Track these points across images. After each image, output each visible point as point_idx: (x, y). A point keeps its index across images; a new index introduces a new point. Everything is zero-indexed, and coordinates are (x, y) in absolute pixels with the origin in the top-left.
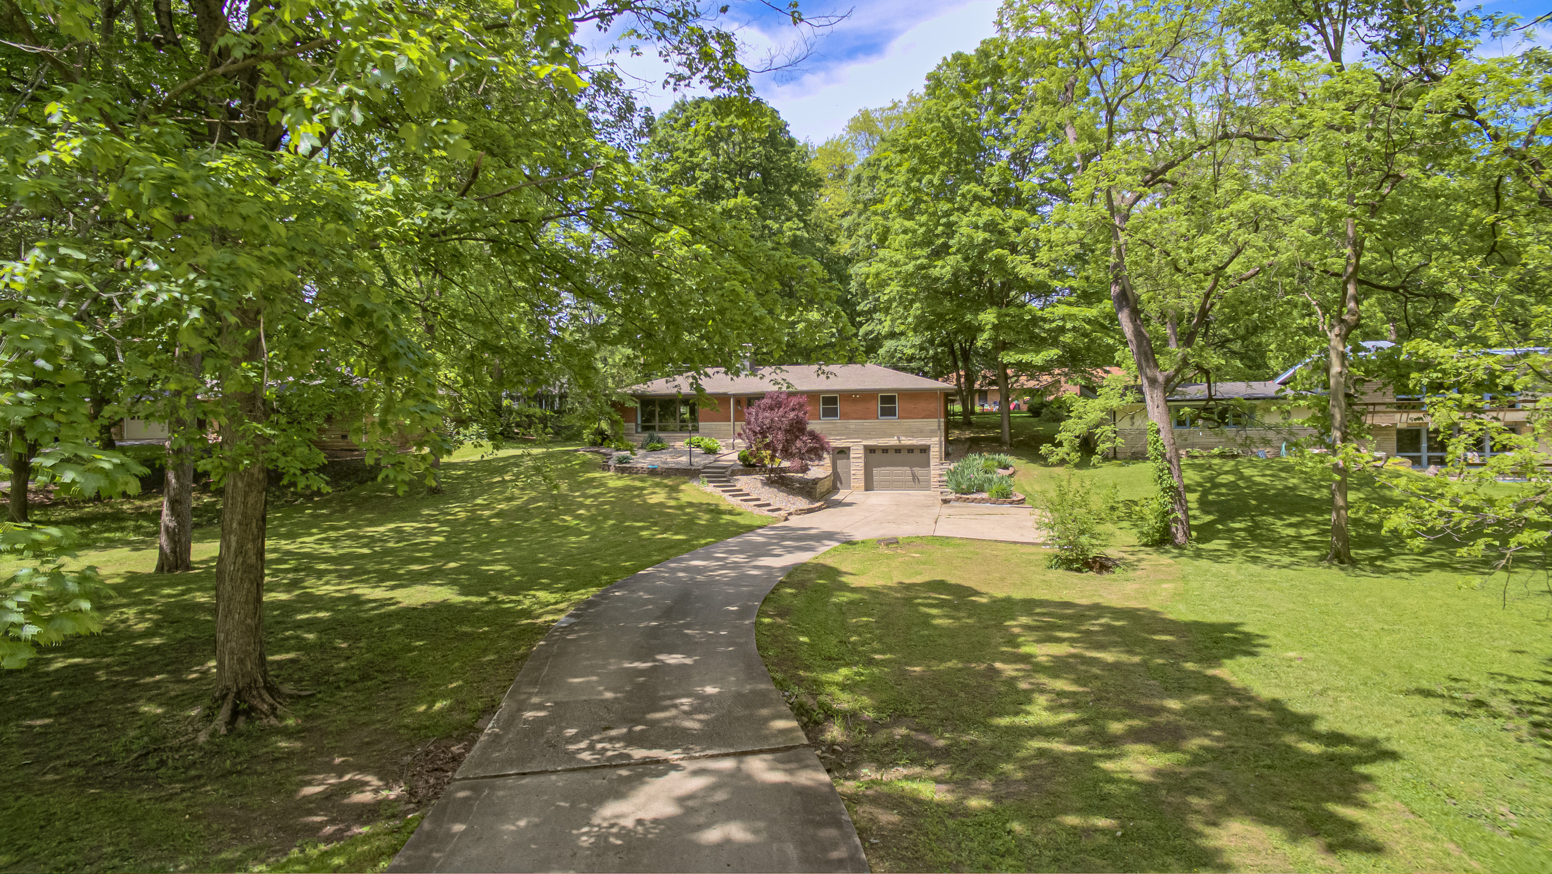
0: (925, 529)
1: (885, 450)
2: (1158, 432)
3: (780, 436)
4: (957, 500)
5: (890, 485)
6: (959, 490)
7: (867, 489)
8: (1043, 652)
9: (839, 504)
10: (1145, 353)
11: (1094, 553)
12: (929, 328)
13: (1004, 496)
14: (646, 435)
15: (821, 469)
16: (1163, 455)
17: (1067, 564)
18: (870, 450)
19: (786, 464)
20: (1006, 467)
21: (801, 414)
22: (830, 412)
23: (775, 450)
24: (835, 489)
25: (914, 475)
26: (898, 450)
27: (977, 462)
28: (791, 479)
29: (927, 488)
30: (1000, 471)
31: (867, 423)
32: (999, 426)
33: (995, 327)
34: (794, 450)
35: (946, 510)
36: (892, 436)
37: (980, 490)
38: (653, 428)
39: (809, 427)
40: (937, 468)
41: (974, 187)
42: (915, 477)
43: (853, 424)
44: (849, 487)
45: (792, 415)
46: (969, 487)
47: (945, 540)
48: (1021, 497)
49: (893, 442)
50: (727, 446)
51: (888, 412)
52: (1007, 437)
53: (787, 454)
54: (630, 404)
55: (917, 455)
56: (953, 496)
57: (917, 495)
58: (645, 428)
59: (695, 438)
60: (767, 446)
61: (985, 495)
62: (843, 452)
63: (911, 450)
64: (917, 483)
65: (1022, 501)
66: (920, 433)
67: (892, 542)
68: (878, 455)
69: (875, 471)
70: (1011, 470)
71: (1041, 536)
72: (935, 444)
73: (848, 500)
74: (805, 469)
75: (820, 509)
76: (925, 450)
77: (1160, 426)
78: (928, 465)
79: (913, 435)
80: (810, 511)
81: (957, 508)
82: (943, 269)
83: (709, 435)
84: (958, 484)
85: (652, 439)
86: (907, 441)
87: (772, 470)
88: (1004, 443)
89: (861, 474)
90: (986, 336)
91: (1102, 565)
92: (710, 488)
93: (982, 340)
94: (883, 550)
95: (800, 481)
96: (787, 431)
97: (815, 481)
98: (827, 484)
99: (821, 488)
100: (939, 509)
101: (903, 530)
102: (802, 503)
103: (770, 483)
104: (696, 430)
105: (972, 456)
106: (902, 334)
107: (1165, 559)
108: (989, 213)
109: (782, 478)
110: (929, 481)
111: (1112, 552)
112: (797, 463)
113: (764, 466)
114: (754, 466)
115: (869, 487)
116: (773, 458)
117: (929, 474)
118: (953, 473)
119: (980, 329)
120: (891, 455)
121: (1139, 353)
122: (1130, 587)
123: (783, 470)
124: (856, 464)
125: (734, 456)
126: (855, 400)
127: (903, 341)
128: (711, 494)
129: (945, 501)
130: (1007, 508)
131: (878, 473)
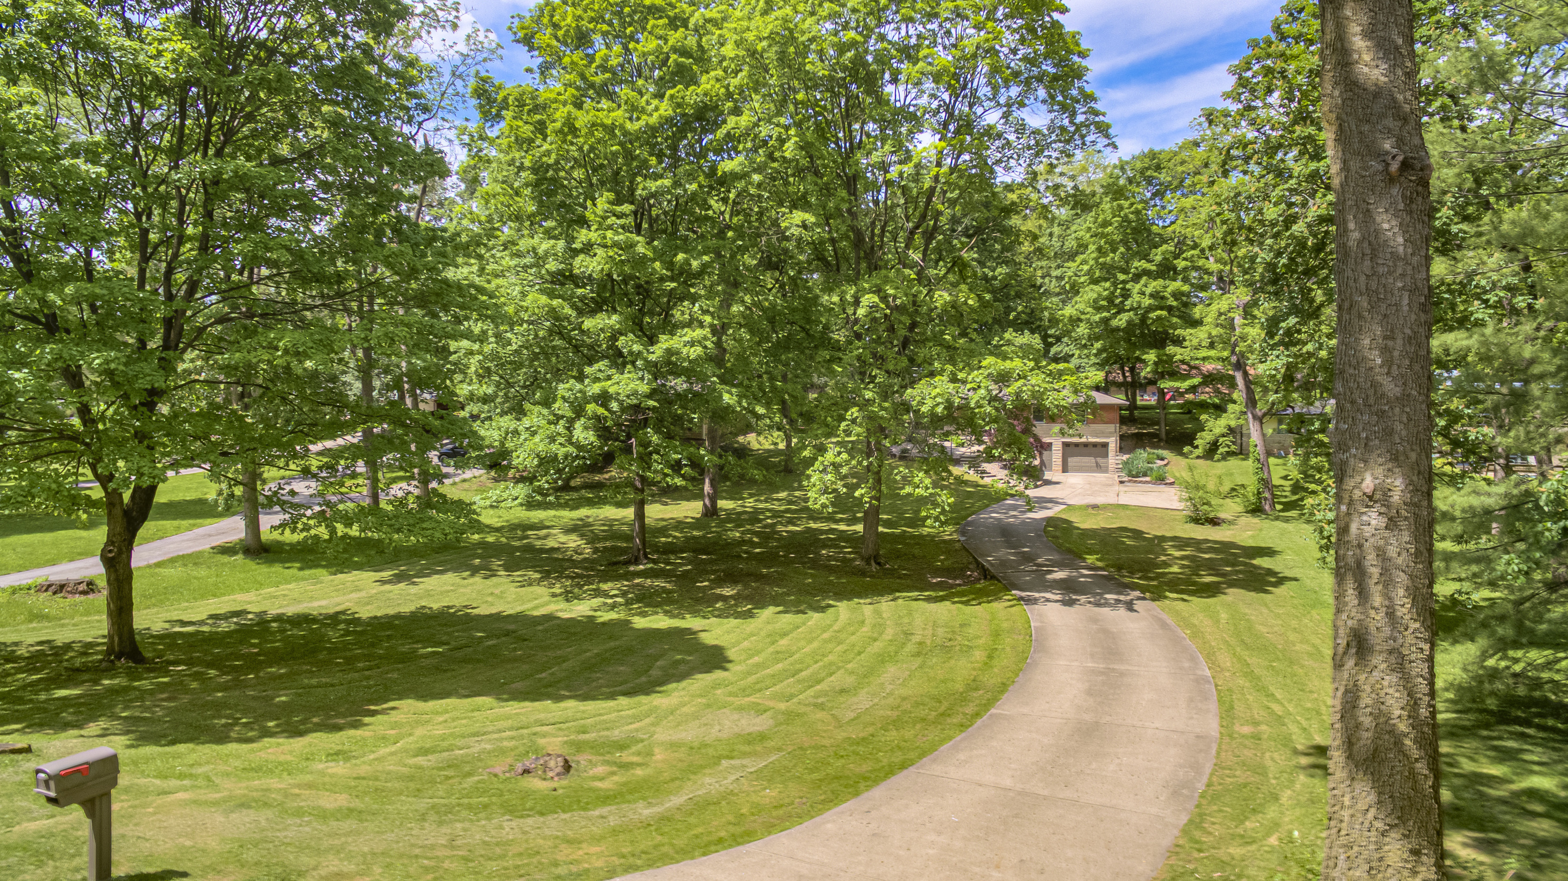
0: (1111, 499)
1: (1077, 445)
2: (1256, 446)
4: (1130, 481)
5: (1080, 469)
6: (1130, 474)
8: (1177, 554)
9: (1051, 482)
10: (1251, 398)
11: (1212, 515)
13: (1161, 480)
16: (1259, 460)
17: (1196, 520)
18: (1066, 445)
20: (1163, 459)
24: (1043, 472)
25: (1097, 463)
26: (1086, 445)
27: (1142, 455)
29: (1106, 471)
30: (1158, 461)
32: (1158, 423)
33: (1156, 363)
35: (1122, 488)
36: (1082, 435)
37: (1145, 475)
40: (1114, 459)
41: (1144, 264)
42: (1098, 465)
44: (1052, 470)
46: (1137, 473)
47: (1125, 507)
48: (1171, 480)
49: (1082, 439)
52: (1163, 435)
55: (1099, 449)
56: (1126, 479)
57: (1100, 477)
61: (1148, 479)
62: (1048, 446)
63: (1095, 445)
64: (1099, 468)
65: (1172, 484)
66: (1102, 434)
67: (1095, 507)
68: (1072, 449)
69: (1070, 459)
70: (1166, 461)
71: (1181, 506)
72: (1113, 443)
73: (1054, 479)
75: (1041, 485)
76: (1105, 445)
77: (1258, 442)
78: (1107, 457)
79: (1096, 435)
80: (1034, 486)
81: (1129, 487)
82: (1121, 321)
84: (1130, 471)
86: (1093, 440)
88: (1160, 440)
89: (1060, 461)
91: (1214, 522)
94: (1090, 511)
98: (1039, 470)
100: (1118, 488)
101: (1100, 500)
102: (1029, 481)
105: (1138, 450)
107: (1256, 520)
108: (1155, 285)
110: (1107, 467)
111: (1222, 515)
115: (1065, 470)
117: (1108, 463)
118: (1126, 463)
120: (1082, 449)
121: (1246, 398)
122: (1229, 533)
124: (1056, 455)
129: (1122, 482)
130: (1162, 488)
131: (1072, 461)
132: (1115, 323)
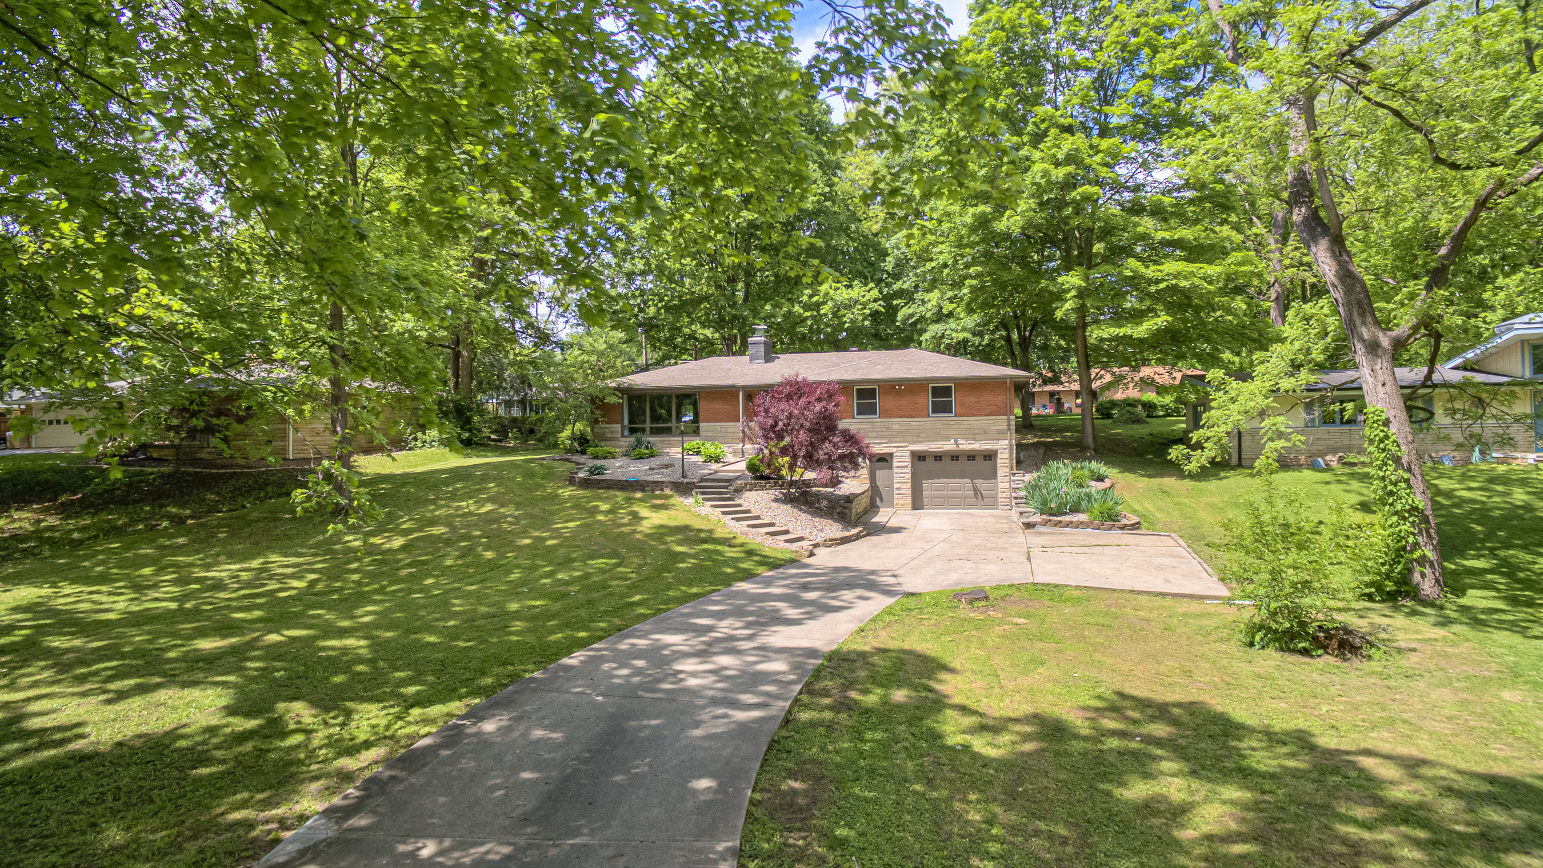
0: (1018, 573)
1: (938, 457)
2: (1387, 423)
3: (803, 436)
4: (1045, 523)
5: (944, 503)
6: (1045, 509)
7: (915, 507)
9: (882, 529)
10: (1359, 303)
11: (1318, 621)
12: (985, 305)
13: (1112, 519)
14: (632, 439)
15: (855, 482)
16: (1397, 460)
17: (1282, 641)
18: (919, 457)
19: (810, 475)
20: (1100, 479)
21: (831, 407)
22: (867, 409)
23: (795, 457)
24: (873, 508)
25: (975, 489)
26: (955, 457)
27: (1062, 472)
28: (818, 495)
29: (993, 505)
30: (1093, 483)
31: (915, 422)
32: (1069, 428)
33: (1082, 293)
34: (821, 455)
35: (1034, 539)
36: (947, 438)
37: (1075, 509)
38: (643, 430)
39: (842, 424)
40: (1008, 480)
42: (977, 494)
43: (896, 423)
44: (891, 505)
45: (818, 407)
46: (1059, 507)
47: (1054, 591)
48: (1134, 519)
49: (948, 446)
50: (734, 453)
51: (942, 408)
52: (1090, 440)
53: (811, 461)
54: (613, 400)
55: (980, 462)
56: (1037, 518)
57: (982, 516)
58: (632, 431)
59: (693, 443)
60: (784, 451)
61: (1082, 517)
62: (884, 460)
63: (971, 456)
64: (980, 499)
65: (1136, 526)
66: (984, 434)
67: (977, 597)
68: (930, 463)
69: (926, 484)
70: (1107, 483)
72: (1004, 449)
73: (893, 523)
74: (835, 482)
75: (858, 537)
76: (990, 456)
77: (1391, 414)
78: (994, 476)
79: (974, 436)
80: (845, 541)
81: (1048, 537)
83: (712, 439)
84: (1045, 503)
85: (639, 443)
86: (966, 446)
87: (792, 484)
88: (1086, 449)
89: (907, 488)
90: (1068, 305)
91: (1343, 643)
92: (706, 509)
93: (1065, 309)
95: (827, 497)
96: (810, 430)
97: (849, 499)
98: (865, 501)
99: (858, 507)
100: (1022, 538)
101: (985, 573)
102: (833, 529)
103: (788, 500)
104: (696, 432)
105: (1054, 464)
106: (950, 315)
109: (804, 494)
110: (995, 497)
111: (1348, 621)
112: (825, 474)
113: (781, 477)
114: (767, 478)
115: (917, 504)
116: (792, 467)
117: (995, 488)
118: (1034, 487)
119: (1059, 296)
120: (947, 462)
121: (1348, 304)
123: (807, 484)
124: (901, 476)
125: (742, 466)
126: (899, 393)
127: (952, 324)
128: (706, 518)
129: (1029, 526)
130: (1115, 536)
131: (929, 486)
132: (1001, 226)
